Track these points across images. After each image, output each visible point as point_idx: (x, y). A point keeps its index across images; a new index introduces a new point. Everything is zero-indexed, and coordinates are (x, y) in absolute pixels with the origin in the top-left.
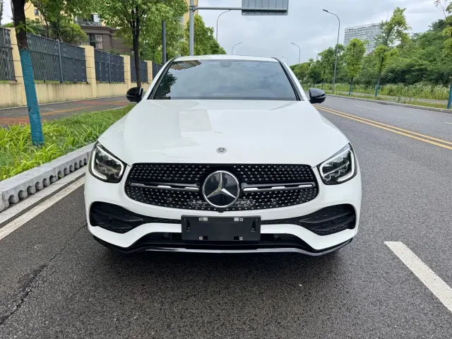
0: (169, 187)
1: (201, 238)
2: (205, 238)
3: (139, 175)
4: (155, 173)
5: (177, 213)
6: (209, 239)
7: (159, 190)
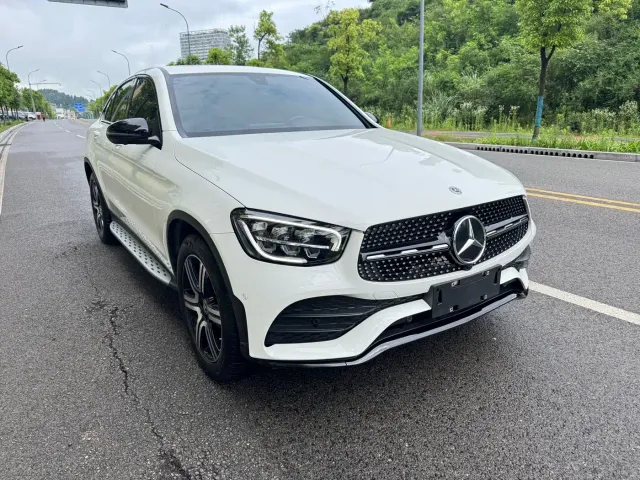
0: (415, 251)
1: (451, 310)
2: (455, 308)
3: (372, 243)
4: (379, 237)
5: (423, 285)
6: (460, 308)
7: (405, 257)
